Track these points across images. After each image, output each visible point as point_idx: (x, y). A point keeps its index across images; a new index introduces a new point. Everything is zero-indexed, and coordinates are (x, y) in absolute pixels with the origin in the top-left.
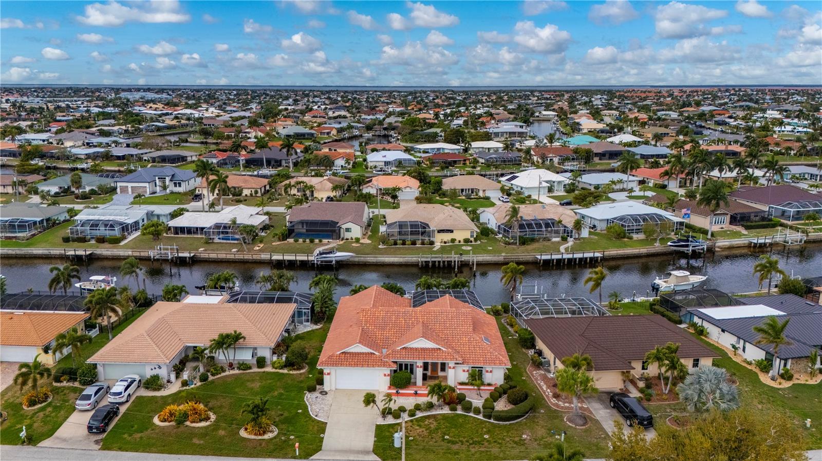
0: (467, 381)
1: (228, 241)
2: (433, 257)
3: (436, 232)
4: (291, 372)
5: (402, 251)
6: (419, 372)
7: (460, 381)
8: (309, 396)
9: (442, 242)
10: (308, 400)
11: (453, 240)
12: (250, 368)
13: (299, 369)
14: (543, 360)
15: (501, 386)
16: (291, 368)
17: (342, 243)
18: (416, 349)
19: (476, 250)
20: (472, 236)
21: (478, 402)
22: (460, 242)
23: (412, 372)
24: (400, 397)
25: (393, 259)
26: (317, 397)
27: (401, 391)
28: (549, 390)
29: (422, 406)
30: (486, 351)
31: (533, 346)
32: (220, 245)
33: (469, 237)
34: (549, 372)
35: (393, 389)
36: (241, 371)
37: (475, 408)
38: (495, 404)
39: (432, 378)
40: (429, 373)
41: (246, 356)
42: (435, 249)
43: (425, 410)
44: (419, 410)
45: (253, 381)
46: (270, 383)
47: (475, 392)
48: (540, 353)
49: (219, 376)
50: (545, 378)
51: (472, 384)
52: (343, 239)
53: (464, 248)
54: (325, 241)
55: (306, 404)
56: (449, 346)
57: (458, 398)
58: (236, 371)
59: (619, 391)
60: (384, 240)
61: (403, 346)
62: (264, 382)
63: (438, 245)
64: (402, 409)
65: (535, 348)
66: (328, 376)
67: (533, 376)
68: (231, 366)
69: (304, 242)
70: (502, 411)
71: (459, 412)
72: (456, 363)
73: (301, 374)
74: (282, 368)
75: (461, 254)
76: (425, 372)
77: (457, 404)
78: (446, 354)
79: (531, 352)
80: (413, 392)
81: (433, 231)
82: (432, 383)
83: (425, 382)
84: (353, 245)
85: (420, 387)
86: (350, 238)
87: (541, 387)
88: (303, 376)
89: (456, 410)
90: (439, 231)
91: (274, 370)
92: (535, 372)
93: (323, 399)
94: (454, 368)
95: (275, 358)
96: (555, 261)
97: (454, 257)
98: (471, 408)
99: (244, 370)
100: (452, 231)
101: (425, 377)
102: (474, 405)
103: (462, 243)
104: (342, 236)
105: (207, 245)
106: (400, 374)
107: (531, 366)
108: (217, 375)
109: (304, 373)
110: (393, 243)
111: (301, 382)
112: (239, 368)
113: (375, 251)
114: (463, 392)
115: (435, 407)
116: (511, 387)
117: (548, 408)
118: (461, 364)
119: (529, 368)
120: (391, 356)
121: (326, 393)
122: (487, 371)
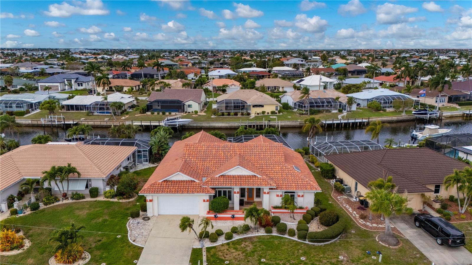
0: (280, 205)
1: (104, 114)
2: (249, 123)
3: (252, 107)
4: (121, 201)
5: (228, 119)
6: (236, 198)
7: (273, 206)
8: (131, 222)
9: (256, 113)
10: (129, 225)
11: (263, 112)
12: (83, 197)
13: (128, 198)
14: (345, 187)
15: (312, 209)
16: (121, 197)
17: (185, 114)
18: (233, 176)
19: (279, 118)
20: (277, 109)
21: (292, 225)
22: (268, 113)
23: (230, 198)
24: (219, 221)
25: (221, 124)
26: (138, 223)
27: (219, 216)
28: (354, 212)
29: (239, 229)
30: (298, 178)
31: (334, 177)
32: (97, 116)
33: (275, 110)
34: (352, 197)
35: (212, 214)
36: (74, 201)
37: (290, 230)
38: (309, 225)
39: (248, 203)
40: (246, 199)
41: (80, 187)
42: (251, 118)
43: (242, 233)
44: (236, 232)
45: (82, 209)
46: (98, 211)
47: (289, 215)
48: (341, 181)
49: (52, 205)
50: (349, 202)
51: (286, 208)
52: (186, 112)
53: (271, 117)
54: (173, 113)
55: (127, 229)
56: (263, 173)
57: (273, 221)
58: (70, 201)
59: (419, 212)
60: (215, 112)
61: (221, 174)
62: (93, 210)
63: (253, 115)
64: (219, 233)
65: (335, 178)
66: (151, 203)
67: (339, 201)
68: (65, 196)
69: (158, 114)
70: (316, 233)
71: (275, 234)
72: (270, 189)
73: (129, 202)
74: (113, 197)
75: (269, 121)
76: (242, 198)
77: (272, 226)
78: (261, 181)
79: (333, 182)
80: (230, 216)
81: (250, 106)
82: (248, 207)
83: (242, 207)
84: (193, 116)
85: (238, 211)
86: (191, 112)
87: (347, 210)
88: (131, 204)
89: (271, 232)
90: (254, 106)
91: (105, 199)
92: (339, 197)
93: (144, 225)
94: (268, 193)
95: (108, 189)
96: (335, 125)
97: (265, 123)
98: (286, 230)
99: (77, 199)
100: (262, 106)
101: (242, 203)
102: (289, 227)
103: (270, 114)
104: (185, 110)
105: (87, 116)
106: (218, 199)
107: (335, 192)
108: (50, 204)
109: (132, 202)
110: (221, 114)
111: (128, 209)
112: (72, 198)
113: (208, 119)
114: (277, 215)
115: (251, 230)
116: (322, 210)
117: (357, 228)
118: (274, 189)
119: (333, 194)
120: (210, 182)
121: (149, 219)
122: (299, 196)
